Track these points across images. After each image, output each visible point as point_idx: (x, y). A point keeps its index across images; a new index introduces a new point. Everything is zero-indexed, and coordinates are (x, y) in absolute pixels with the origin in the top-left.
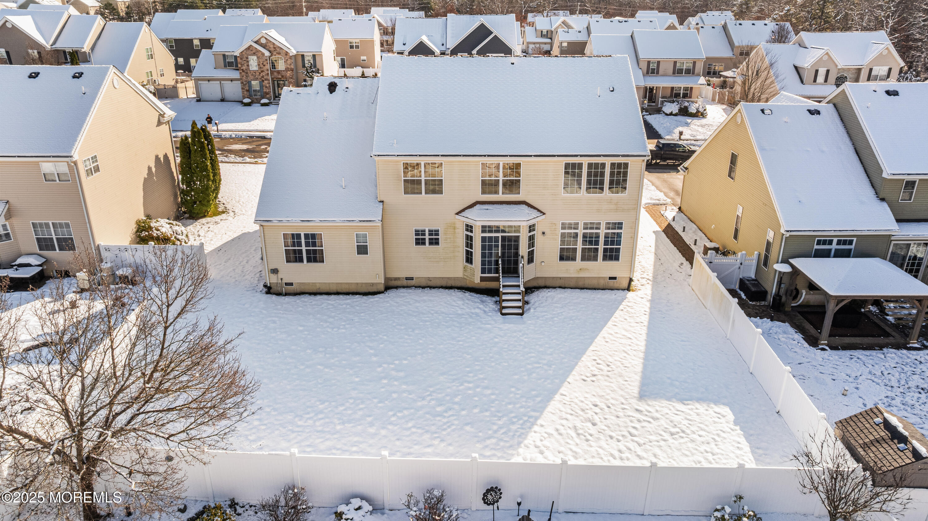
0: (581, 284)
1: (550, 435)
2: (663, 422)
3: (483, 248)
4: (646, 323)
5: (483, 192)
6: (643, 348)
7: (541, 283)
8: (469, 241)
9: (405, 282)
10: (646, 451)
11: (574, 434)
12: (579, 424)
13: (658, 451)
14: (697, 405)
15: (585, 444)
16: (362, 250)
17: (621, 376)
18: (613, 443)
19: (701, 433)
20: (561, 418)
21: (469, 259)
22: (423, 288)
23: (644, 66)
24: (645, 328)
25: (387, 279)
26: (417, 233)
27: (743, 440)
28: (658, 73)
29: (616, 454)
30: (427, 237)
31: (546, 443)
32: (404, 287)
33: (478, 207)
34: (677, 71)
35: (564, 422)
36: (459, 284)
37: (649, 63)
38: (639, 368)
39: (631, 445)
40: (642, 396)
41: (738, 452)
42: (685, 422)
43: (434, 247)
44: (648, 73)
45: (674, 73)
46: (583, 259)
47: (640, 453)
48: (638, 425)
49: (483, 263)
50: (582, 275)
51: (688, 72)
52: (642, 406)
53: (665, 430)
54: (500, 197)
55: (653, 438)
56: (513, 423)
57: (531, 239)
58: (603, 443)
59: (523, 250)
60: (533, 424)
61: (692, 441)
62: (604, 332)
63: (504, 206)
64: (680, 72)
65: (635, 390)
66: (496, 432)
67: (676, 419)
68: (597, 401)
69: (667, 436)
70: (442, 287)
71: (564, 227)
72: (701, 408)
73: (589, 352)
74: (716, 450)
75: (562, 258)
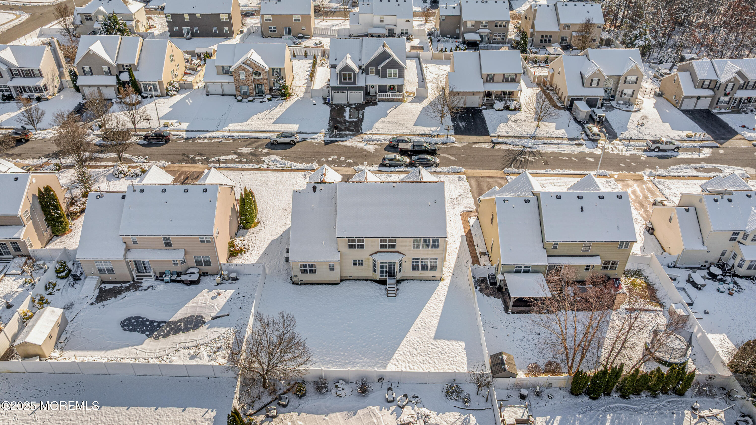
0: (421, 279)
1: (401, 354)
2: (440, 349)
3: (381, 268)
4: (444, 301)
5: (381, 248)
6: (440, 315)
7: (405, 278)
8: (375, 265)
9: (349, 278)
10: (432, 360)
11: (409, 354)
12: (411, 350)
13: (436, 361)
14: (454, 342)
15: (412, 358)
16: (332, 269)
17: (429, 328)
18: (421, 357)
19: (452, 353)
20: (405, 347)
21: (375, 271)
22: (356, 280)
23: (485, 78)
24: (443, 303)
25: (341, 277)
26: (354, 261)
27: (465, 356)
28: (493, 81)
29: (422, 361)
30: (358, 263)
31: (399, 358)
32: (348, 280)
33: (379, 254)
34: (505, 80)
35: (406, 349)
36: (371, 279)
37: (488, 75)
38: (436, 325)
39: (427, 358)
40: (436, 338)
41: (462, 361)
42: (447, 349)
43: (360, 266)
44: (487, 81)
45: (503, 81)
46: (422, 270)
47: (430, 361)
48: (431, 350)
49: (381, 273)
50: (421, 275)
51: (512, 80)
52: (434, 342)
53: (440, 352)
54: (388, 249)
55: (435, 355)
56: (389, 350)
57: (400, 265)
58: (418, 358)
59: (397, 269)
60: (396, 350)
61: (448, 356)
62: (426, 307)
63: (389, 253)
64: (507, 80)
65: (433, 335)
66: (383, 353)
67: (445, 347)
68: (418, 339)
69: (440, 355)
70: (363, 280)
71: (413, 259)
72: (454, 343)
73: (419, 317)
74: (455, 360)
75: (413, 270)
